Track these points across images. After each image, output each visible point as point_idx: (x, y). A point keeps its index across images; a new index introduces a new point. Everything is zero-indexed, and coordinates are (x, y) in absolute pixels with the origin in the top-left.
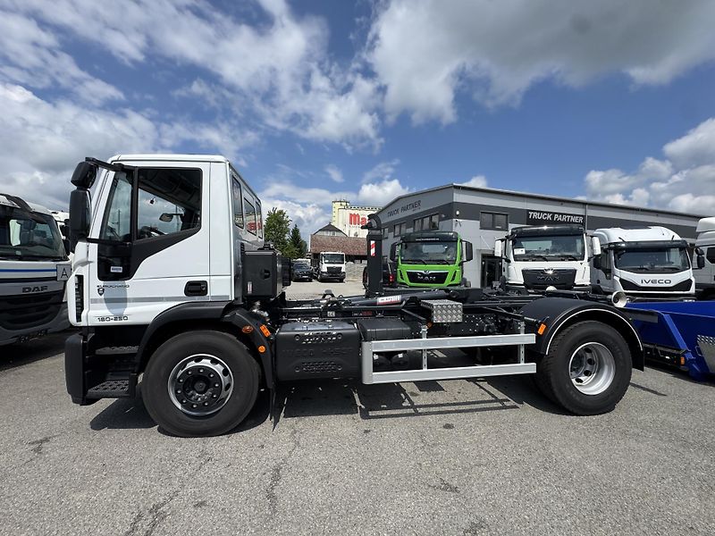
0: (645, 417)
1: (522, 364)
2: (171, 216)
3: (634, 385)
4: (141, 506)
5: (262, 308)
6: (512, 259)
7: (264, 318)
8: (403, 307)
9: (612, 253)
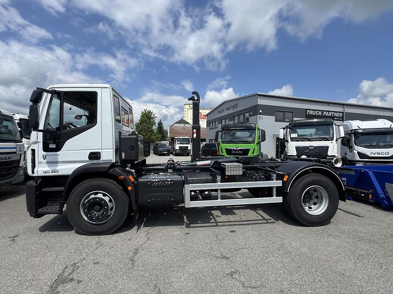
0: (345, 228)
1: (275, 197)
2: (81, 116)
3: (340, 209)
4: (67, 263)
5: (131, 168)
6: (289, 140)
7: (132, 173)
8: (211, 167)
9: (353, 136)
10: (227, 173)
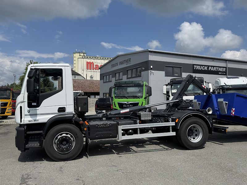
1: (171, 132)
6: (171, 95)
8: (131, 116)
9: (221, 91)
10: (142, 119)
